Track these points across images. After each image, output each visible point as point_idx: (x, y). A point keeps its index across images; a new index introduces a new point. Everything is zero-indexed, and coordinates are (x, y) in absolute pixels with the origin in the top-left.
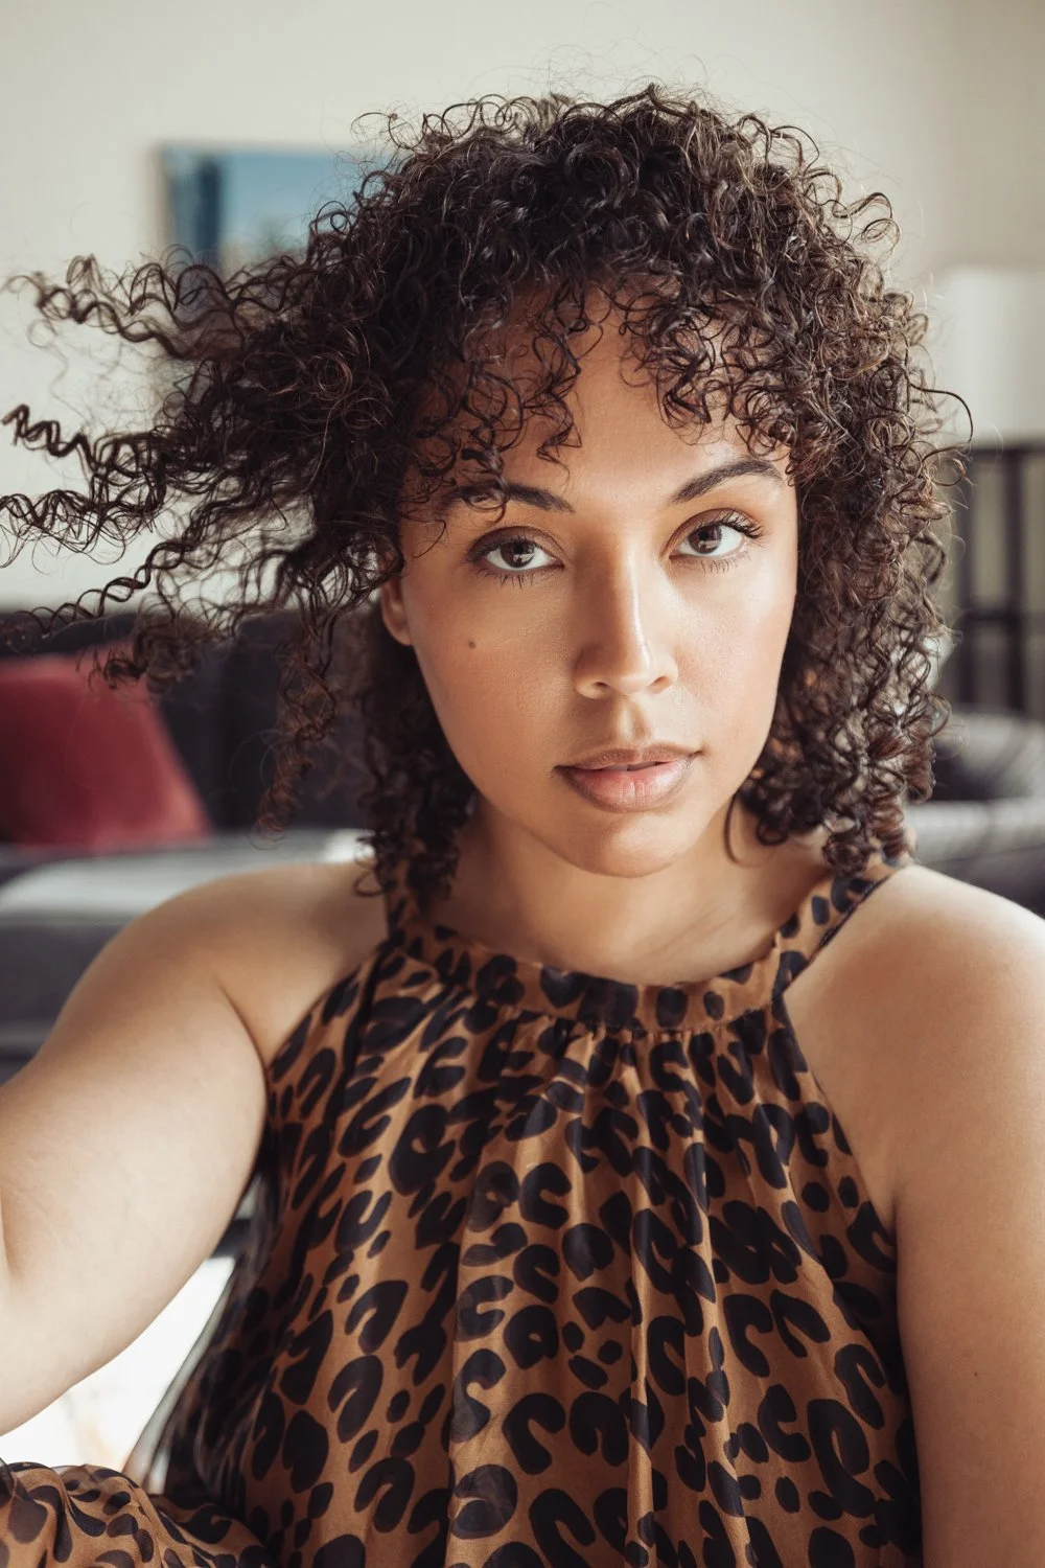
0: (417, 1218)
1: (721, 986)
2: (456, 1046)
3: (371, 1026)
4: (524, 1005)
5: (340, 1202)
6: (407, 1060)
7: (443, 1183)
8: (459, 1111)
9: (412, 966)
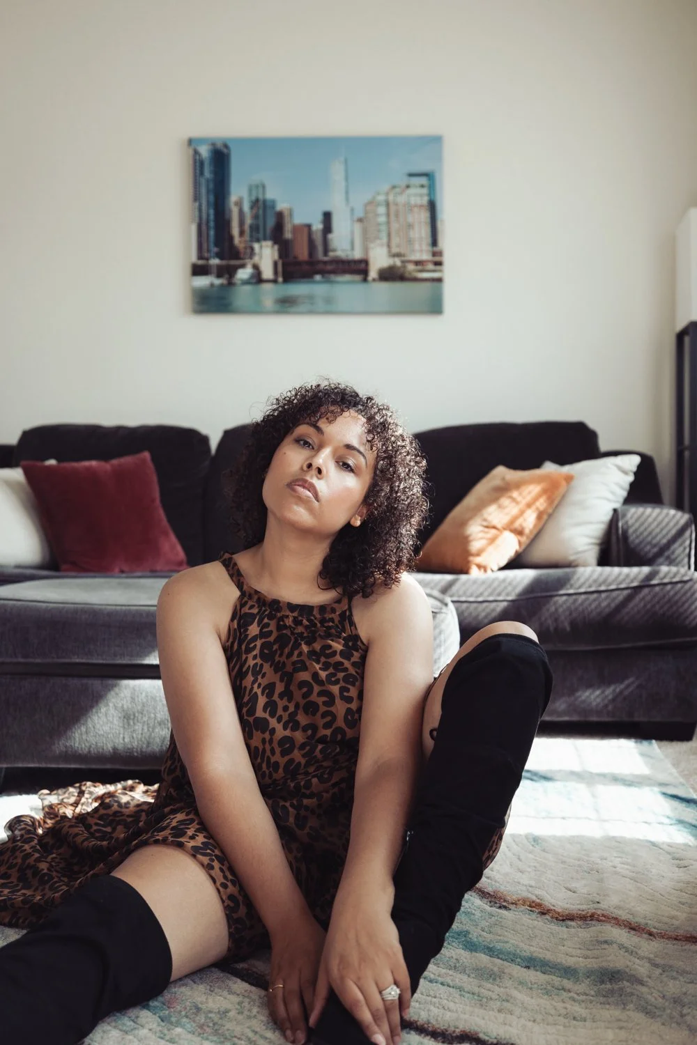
0: (273, 668)
1: (335, 606)
2: (267, 625)
3: (242, 621)
4: (282, 613)
5: (249, 666)
6: (254, 630)
7: (277, 659)
8: (276, 641)
9: (250, 603)
